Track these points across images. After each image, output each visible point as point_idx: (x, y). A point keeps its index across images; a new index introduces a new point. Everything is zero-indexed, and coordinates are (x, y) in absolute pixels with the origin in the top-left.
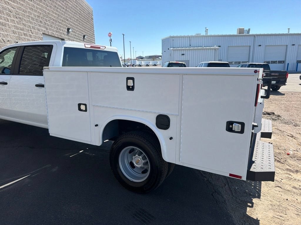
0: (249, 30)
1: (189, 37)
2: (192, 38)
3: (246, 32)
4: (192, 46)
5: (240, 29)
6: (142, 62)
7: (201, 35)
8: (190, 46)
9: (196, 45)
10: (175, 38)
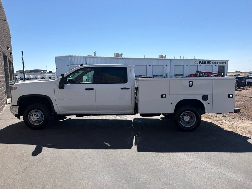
0: (122, 54)
1: (85, 57)
2: (87, 58)
3: (120, 56)
4: (87, 64)
5: (116, 53)
6: (31, 75)
7: (92, 56)
8: (86, 64)
9: (90, 63)
10: (74, 57)
